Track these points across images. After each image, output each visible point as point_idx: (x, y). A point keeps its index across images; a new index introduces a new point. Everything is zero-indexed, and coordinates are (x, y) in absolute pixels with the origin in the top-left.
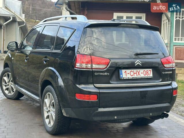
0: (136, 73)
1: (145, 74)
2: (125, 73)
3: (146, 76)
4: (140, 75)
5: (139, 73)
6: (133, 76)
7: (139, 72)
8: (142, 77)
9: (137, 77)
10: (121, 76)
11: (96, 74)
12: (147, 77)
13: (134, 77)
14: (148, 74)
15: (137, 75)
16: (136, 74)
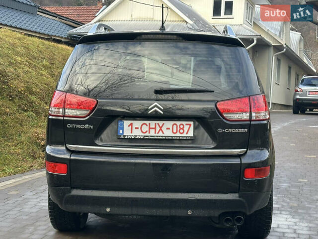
0: (155, 128)
1: (175, 131)
2: (129, 126)
3: (178, 134)
4: (163, 133)
5: (161, 128)
6: (147, 134)
7: (161, 126)
8: (168, 137)
9: (154, 136)
10: (121, 131)
11: (69, 126)
12: (180, 137)
13: (148, 136)
14: (182, 131)
15: (157, 132)
16: (154, 130)
